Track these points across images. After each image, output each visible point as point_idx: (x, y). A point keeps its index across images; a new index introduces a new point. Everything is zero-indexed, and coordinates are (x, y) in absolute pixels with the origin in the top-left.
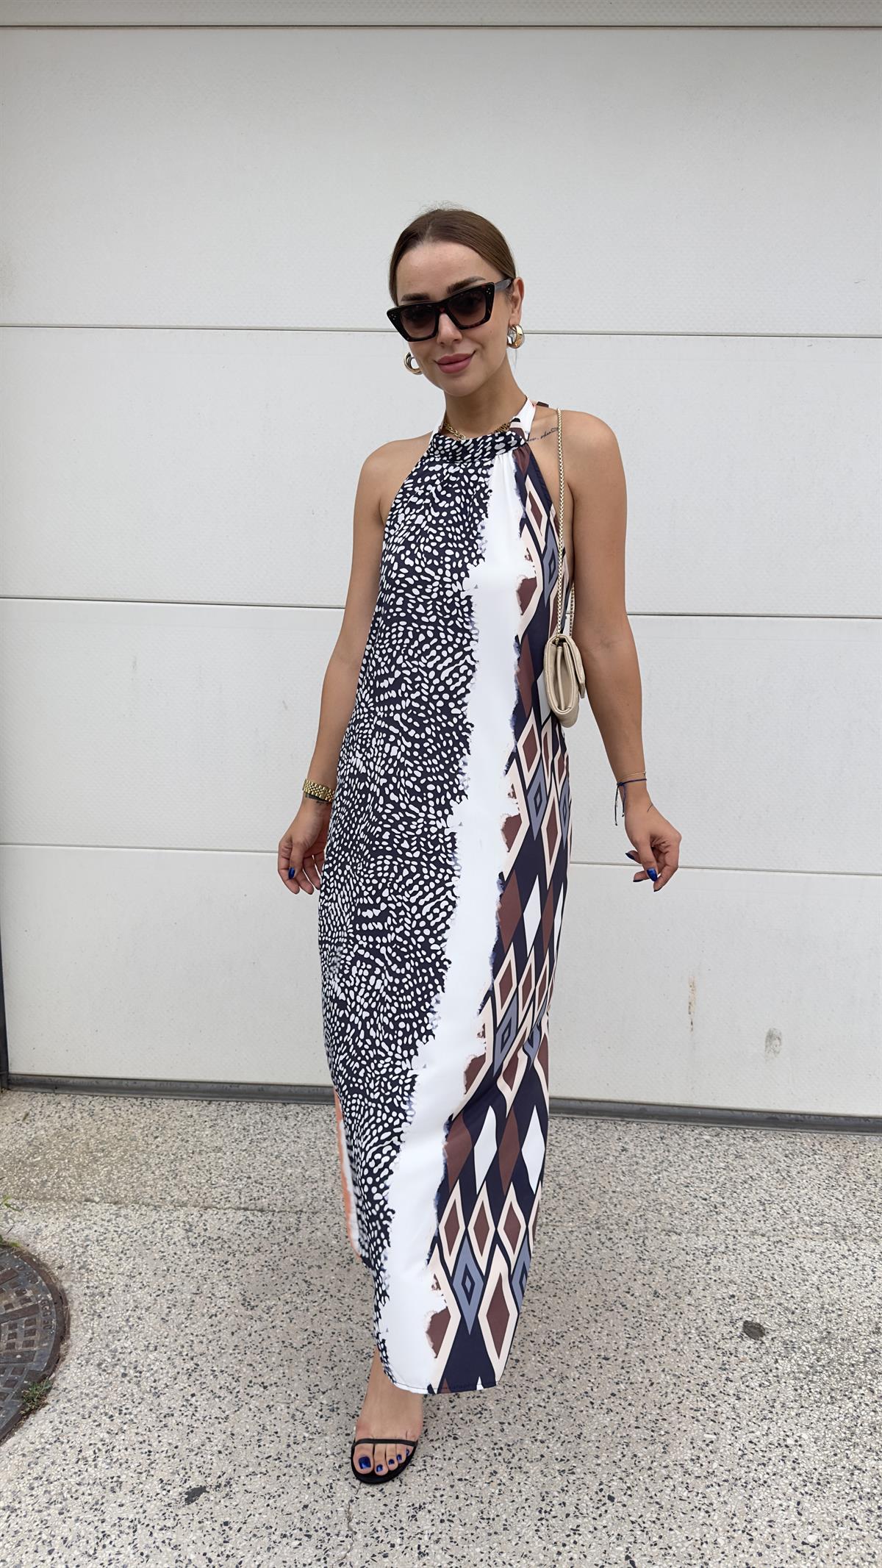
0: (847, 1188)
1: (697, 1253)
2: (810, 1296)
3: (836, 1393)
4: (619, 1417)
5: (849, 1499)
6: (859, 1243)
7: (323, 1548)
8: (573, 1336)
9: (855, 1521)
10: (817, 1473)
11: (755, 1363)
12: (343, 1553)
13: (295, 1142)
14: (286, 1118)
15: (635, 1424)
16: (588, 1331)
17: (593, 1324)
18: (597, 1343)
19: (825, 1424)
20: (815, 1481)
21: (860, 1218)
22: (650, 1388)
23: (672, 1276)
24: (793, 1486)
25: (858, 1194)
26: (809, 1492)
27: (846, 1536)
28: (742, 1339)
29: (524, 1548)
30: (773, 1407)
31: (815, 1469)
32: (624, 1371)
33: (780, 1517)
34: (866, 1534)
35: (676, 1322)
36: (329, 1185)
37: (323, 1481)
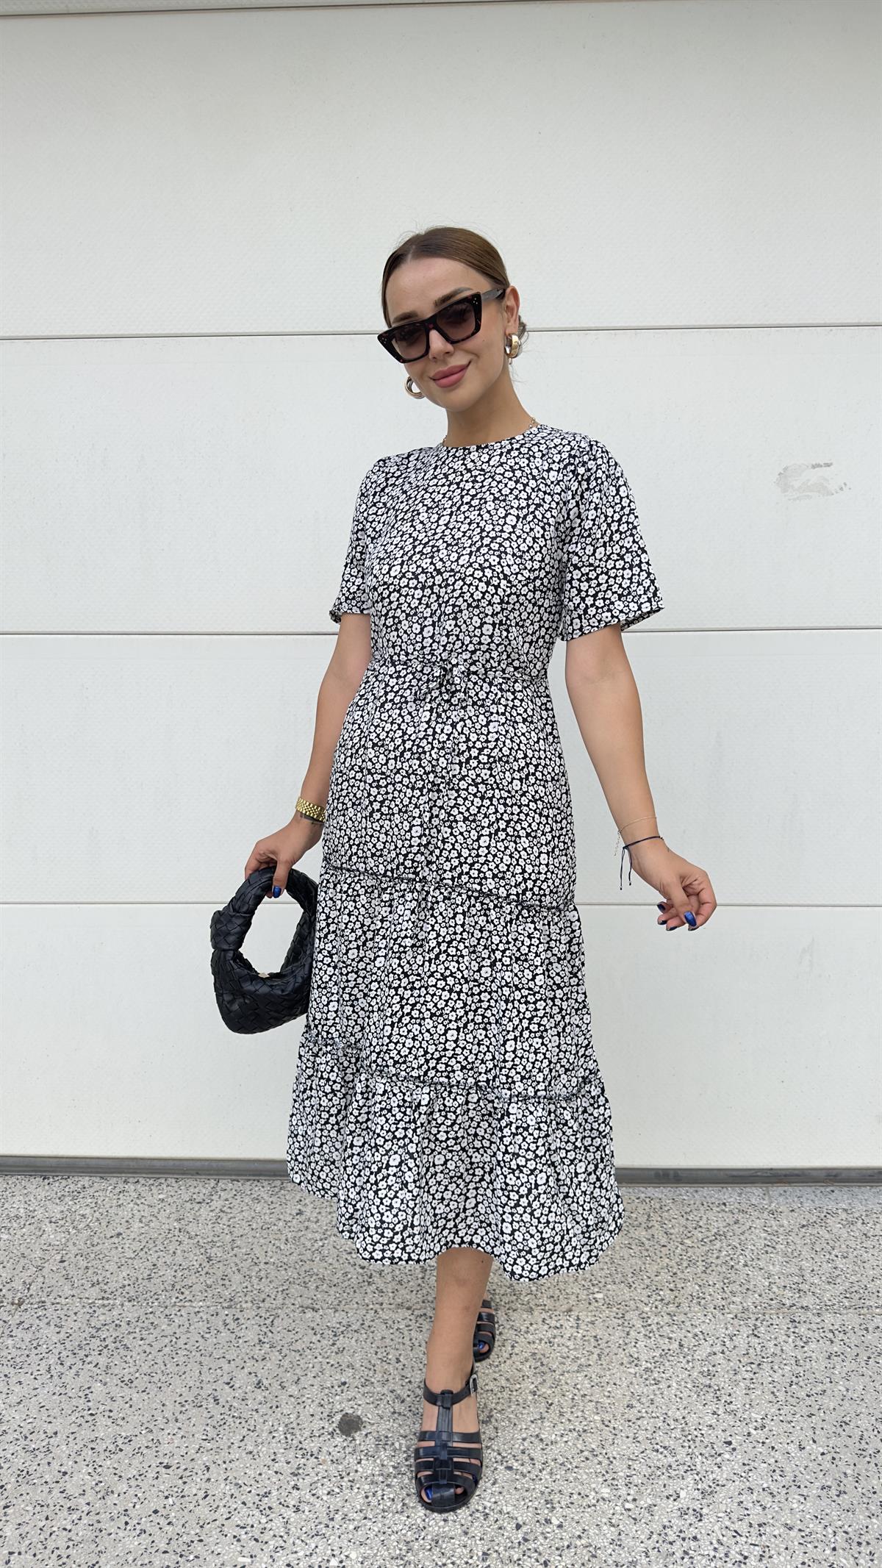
1: (326, 1332)
4: (151, 1539)
8: (142, 1441)
11: (335, 1465)
18: (164, 1448)
19: (382, 1538)
22: (201, 1502)
23: (286, 1363)
28: (333, 1437)
30: (332, 1519)
32: (181, 1481)
35: (265, 1417)
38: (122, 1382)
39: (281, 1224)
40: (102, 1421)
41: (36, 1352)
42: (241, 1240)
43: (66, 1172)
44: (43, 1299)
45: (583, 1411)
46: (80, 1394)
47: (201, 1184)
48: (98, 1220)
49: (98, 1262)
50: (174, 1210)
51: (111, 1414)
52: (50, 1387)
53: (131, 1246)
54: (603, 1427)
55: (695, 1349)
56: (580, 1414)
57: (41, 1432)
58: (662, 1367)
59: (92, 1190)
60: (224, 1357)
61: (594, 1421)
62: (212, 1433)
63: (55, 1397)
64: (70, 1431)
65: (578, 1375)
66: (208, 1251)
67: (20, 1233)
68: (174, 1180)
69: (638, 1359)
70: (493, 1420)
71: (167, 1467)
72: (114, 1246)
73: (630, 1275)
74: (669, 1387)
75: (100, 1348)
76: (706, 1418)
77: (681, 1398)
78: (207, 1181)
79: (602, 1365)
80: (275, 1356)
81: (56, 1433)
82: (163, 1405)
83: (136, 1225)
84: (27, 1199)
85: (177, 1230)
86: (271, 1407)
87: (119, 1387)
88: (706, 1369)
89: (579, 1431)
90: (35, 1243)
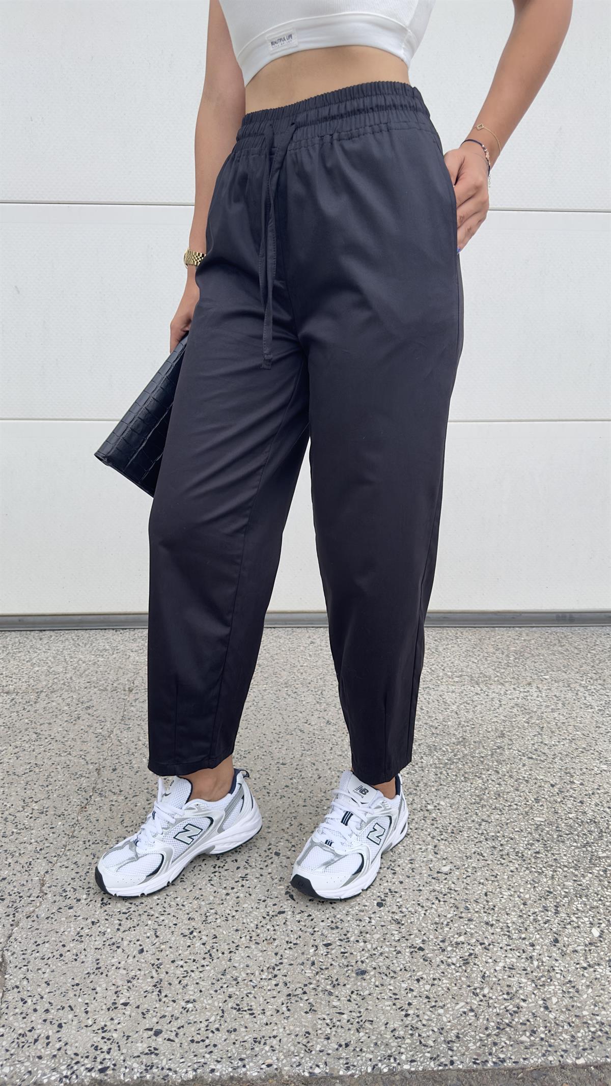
0: (481, 657)
2: (450, 717)
3: (468, 775)
4: (290, 800)
5: (477, 841)
6: (489, 686)
7: (14, 907)
9: (482, 855)
10: (451, 826)
12: (32, 909)
13: (44, 652)
14: (41, 639)
15: (304, 804)
16: (271, 748)
17: (276, 743)
18: (276, 755)
19: (459, 794)
20: (449, 831)
21: (490, 672)
24: (431, 835)
25: (489, 659)
26: (445, 838)
27: (473, 865)
29: (197, 893)
30: (418, 786)
31: (450, 824)
32: (297, 771)
33: (419, 857)
34: (489, 862)
36: (68, 676)
37: (23, 860)
39: (302, 648)
56: (565, 731)
60: (296, 710)
61: (577, 734)
62: (307, 747)
65: (554, 713)
69: (590, 705)
71: (283, 764)
73: (562, 667)
84: (108, 641)
89: (569, 739)
90: (126, 661)
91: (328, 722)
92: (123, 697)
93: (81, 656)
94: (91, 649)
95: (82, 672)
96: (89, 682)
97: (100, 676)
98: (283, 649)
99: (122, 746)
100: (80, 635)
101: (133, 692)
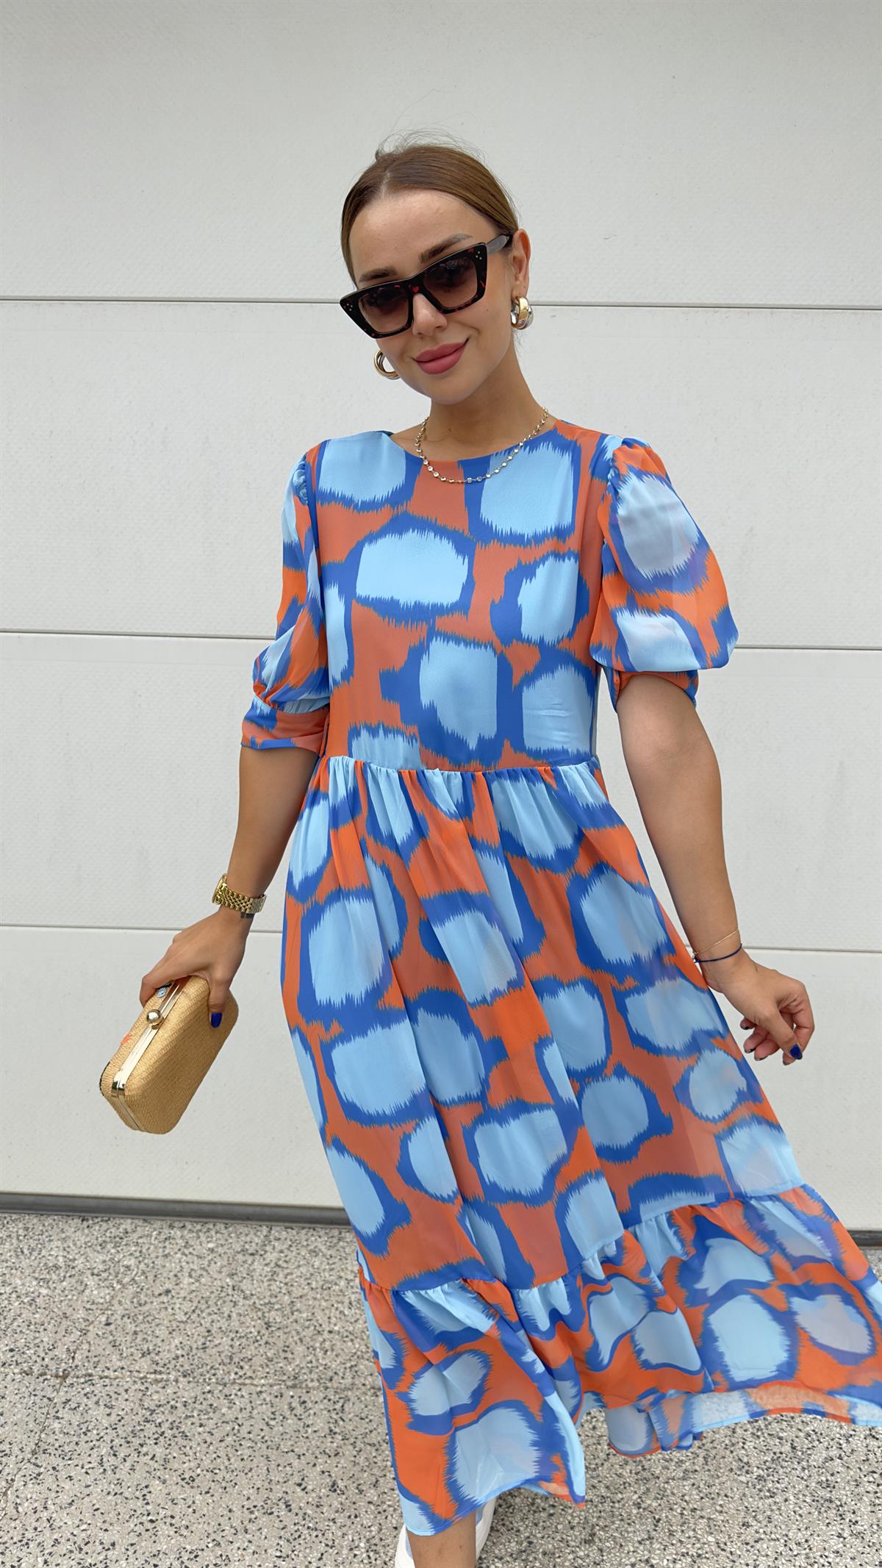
38: (183, 1479)
39: (342, 1283)
40: (164, 1529)
41: (86, 1438)
42: (301, 1302)
43: (105, 1213)
44: (90, 1371)
45: (694, 1530)
46: (138, 1494)
47: (252, 1232)
48: (144, 1273)
49: (147, 1325)
50: (225, 1263)
51: (173, 1521)
52: (103, 1485)
53: (182, 1307)
54: (719, 1551)
55: (809, 1452)
56: (691, 1533)
57: (97, 1543)
58: (776, 1475)
59: (135, 1236)
60: (293, 1451)
61: (708, 1543)
62: (286, 1549)
63: (110, 1497)
64: (129, 1542)
65: (685, 1483)
66: (266, 1315)
67: (60, 1287)
68: (223, 1226)
69: (747, 1463)
70: (597, 1540)
72: (163, 1306)
74: (786, 1500)
75: (156, 1436)
76: (831, 1541)
77: (801, 1516)
78: (259, 1228)
79: (709, 1470)
80: (349, 1451)
81: (113, 1544)
82: (230, 1511)
83: (186, 1280)
84: (65, 1245)
85: (230, 1288)
86: (349, 1517)
87: (179, 1486)
88: (824, 1479)
89: (693, 1555)
90: (77, 1300)
91: (334, 1484)
92: (50, 1393)
93: (19, 1282)
94: (36, 1262)
95: (8, 1321)
96: (12, 1350)
97: (32, 1335)
98: (314, 1285)
99: (18, 1522)
100: (31, 1226)
101: (69, 1381)
